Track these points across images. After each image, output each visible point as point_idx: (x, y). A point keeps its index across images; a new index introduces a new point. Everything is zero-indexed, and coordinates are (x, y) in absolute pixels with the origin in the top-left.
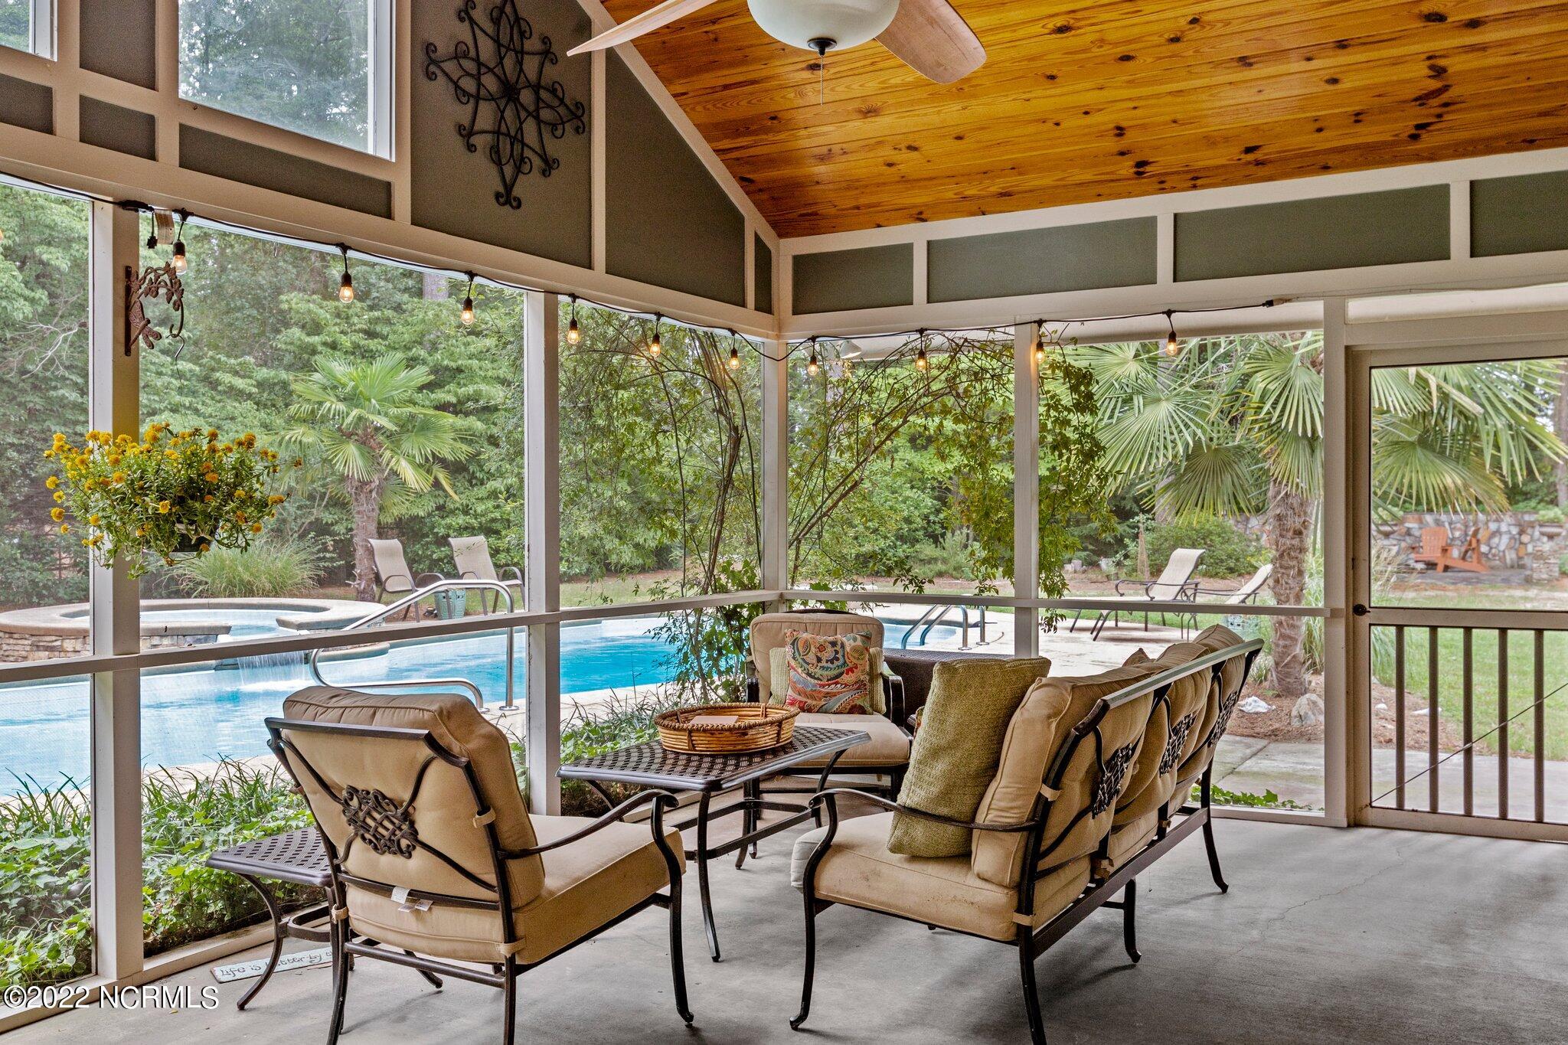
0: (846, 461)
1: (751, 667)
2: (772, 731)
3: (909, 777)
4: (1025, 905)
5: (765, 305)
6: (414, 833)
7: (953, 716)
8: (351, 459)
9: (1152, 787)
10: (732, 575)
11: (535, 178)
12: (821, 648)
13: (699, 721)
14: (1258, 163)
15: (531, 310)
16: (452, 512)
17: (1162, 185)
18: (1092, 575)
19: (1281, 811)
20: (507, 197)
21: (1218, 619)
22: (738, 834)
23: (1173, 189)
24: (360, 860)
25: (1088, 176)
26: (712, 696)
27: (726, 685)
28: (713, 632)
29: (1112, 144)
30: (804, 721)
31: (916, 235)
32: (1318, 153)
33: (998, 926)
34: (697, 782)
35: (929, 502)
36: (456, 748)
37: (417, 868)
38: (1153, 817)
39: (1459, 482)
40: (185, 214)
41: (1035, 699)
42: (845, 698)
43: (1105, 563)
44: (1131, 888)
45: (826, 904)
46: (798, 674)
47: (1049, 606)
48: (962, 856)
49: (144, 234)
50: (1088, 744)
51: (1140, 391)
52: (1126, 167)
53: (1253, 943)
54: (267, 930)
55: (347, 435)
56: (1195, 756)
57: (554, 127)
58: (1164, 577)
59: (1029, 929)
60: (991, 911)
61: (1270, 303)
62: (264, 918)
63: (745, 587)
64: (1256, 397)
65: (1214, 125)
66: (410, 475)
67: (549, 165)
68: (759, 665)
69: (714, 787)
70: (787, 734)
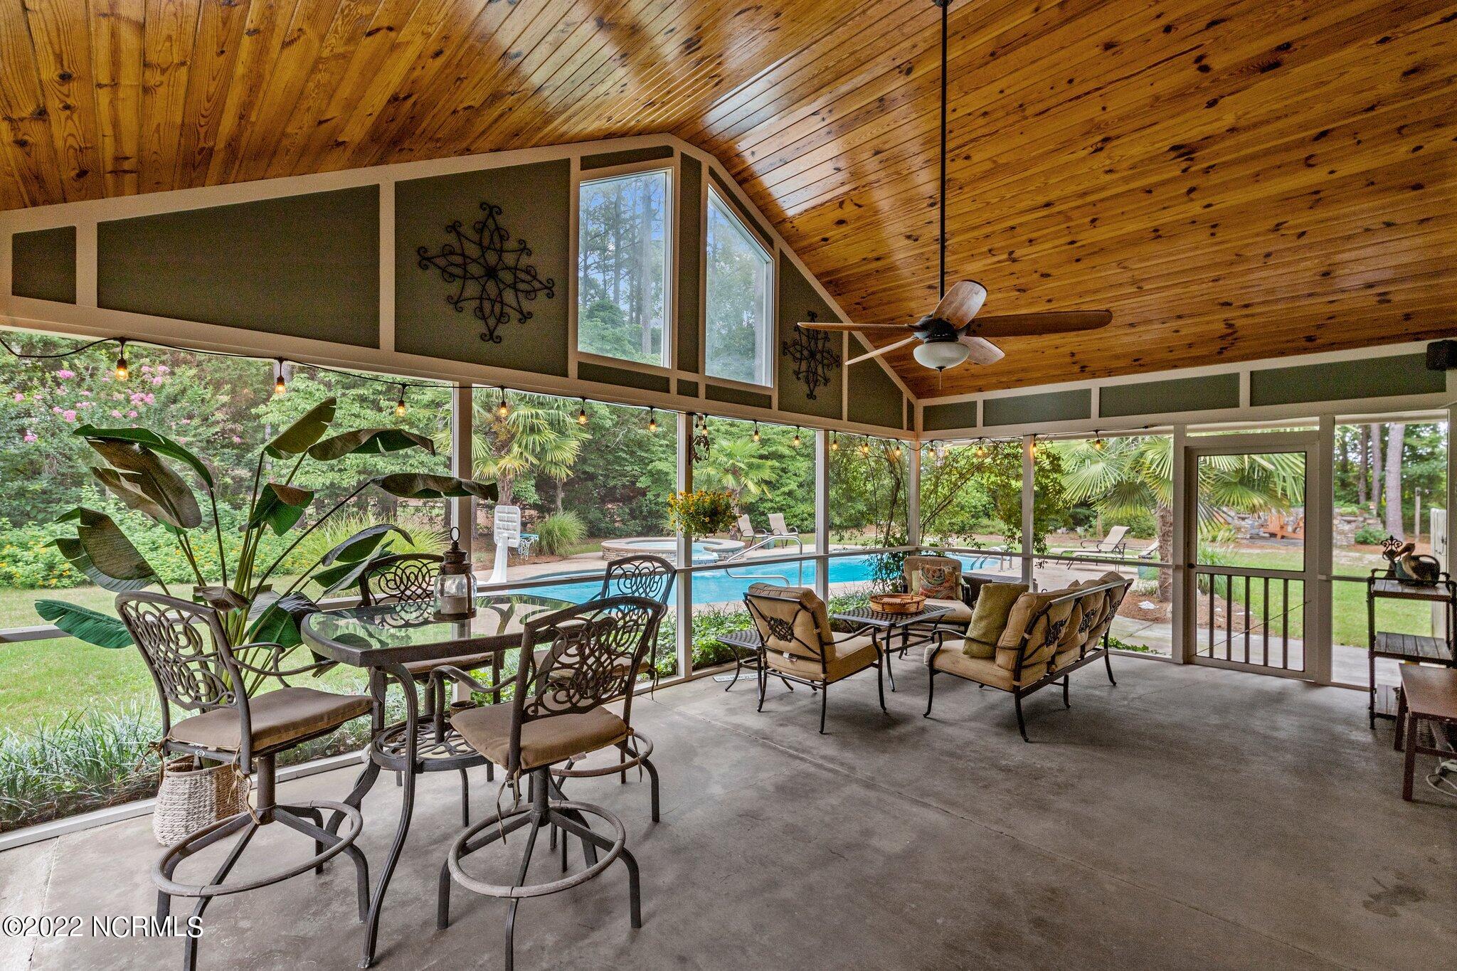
0: (946, 491)
1: (904, 578)
2: (915, 606)
3: (971, 626)
4: (1017, 677)
5: (911, 427)
6: (792, 634)
7: (989, 604)
8: (730, 481)
9: (1076, 637)
10: (896, 539)
11: (822, 387)
12: (934, 572)
13: (886, 600)
14: (1140, 365)
15: (819, 437)
16: (766, 500)
17: (1094, 375)
18: (1072, 535)
19: (1150, 654)
20: (811, 396)
21: (1112, 568)
22: (900, 645)
23: (1099, 377)
24: (772, 641)
25: (1059, 372)
26: (887, 589)
27: (893, 584)
28: (888, 563)
29: (1068, 360)
30: (929, 602)
31: (979, 398)
32: (1171, 360)
33: (1006, 685)
34: (886, 623)
35: (986, 498)
36: (809, 606)
37: (793, 645)
38: (1078, 650)
39: (1262, 502)
40: (707, 415)
41: (1022, 600)
42: (945, 593)
43: (1079, 530)
44: (1066, 679)
45: (938, 672)
46: (924, 582)
47: (1039, 557)
48: (992, 658)
49: (695, 422)
50: (1043, 620)
51: (1089, 458)
52: (1076, 368)
53: (1124, 706)
54: (735, 664)
55: (727, 471)
56: (1098, 626)
57: (828, 366)
58: (1108, 539)
59: (1019, 687)
60: (1003, 679)
61: (1146, 427)
62: (733, 660)
63: (901, 545)
64: (1148, 462)
65: (1119, 351)
66: (752, 487)
67: (827, 381)
68: (907, 577)
69: (893, 626)
70: (921, 607)
